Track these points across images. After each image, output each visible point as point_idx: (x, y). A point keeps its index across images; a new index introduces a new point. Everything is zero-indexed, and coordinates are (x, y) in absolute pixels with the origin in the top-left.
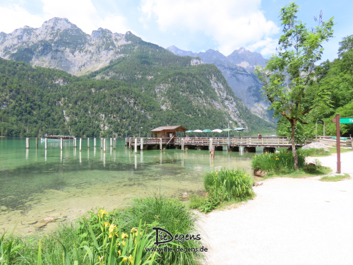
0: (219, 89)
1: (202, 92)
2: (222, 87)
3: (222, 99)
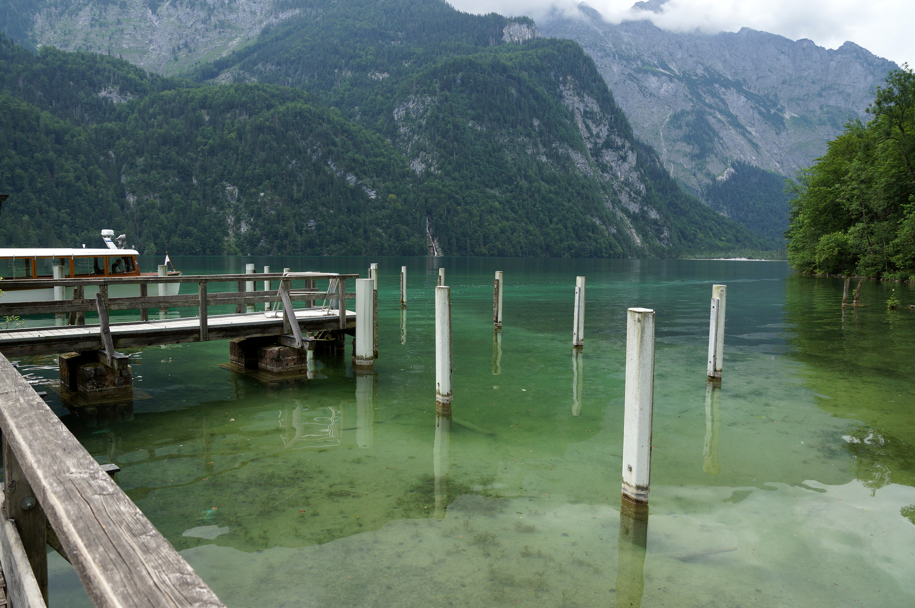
0: (588, 114)
1: (537, 124)
2: (596, 108)
3: (596, 144)
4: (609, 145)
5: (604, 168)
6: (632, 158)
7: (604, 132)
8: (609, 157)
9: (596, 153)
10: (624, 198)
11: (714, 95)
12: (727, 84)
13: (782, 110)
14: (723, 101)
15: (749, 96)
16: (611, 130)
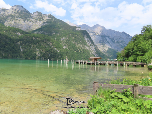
1: (81, 42)
2: (89, 40)
4: (91, 45)
5: (90, 48)
6: (94, 47)
7: (90, 44)
8: (91, 47)
9: (89, 46)
10: (93, 53)
11: (105, 38)
12: (107, 37)
13: (114, 40)
14: (106, 39)
15: (110, 38)
16: (91, 43)
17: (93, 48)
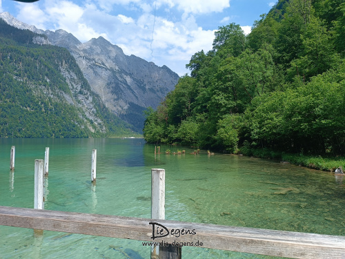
0: (72, 80)
1: (48, 81)
2: (75, 78)
3: (75, 92)
4: (81, 92)
5: (79, 102)
6: (91, 99)
7: (79, 88)
8: (80, 97)
9: (76, 96)
10: (87, 114)
13: (145, 85)
14: (125, 80)
16: (82, 87)
17: (88, 102)
